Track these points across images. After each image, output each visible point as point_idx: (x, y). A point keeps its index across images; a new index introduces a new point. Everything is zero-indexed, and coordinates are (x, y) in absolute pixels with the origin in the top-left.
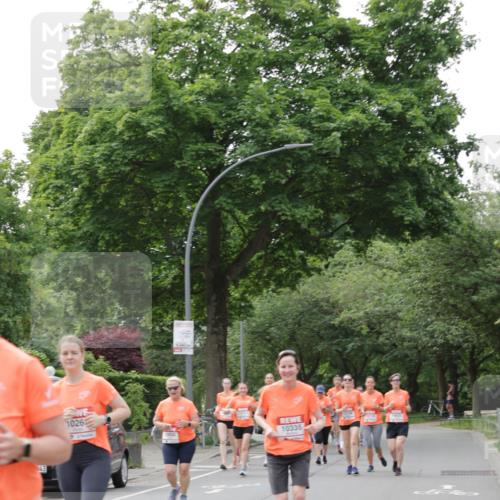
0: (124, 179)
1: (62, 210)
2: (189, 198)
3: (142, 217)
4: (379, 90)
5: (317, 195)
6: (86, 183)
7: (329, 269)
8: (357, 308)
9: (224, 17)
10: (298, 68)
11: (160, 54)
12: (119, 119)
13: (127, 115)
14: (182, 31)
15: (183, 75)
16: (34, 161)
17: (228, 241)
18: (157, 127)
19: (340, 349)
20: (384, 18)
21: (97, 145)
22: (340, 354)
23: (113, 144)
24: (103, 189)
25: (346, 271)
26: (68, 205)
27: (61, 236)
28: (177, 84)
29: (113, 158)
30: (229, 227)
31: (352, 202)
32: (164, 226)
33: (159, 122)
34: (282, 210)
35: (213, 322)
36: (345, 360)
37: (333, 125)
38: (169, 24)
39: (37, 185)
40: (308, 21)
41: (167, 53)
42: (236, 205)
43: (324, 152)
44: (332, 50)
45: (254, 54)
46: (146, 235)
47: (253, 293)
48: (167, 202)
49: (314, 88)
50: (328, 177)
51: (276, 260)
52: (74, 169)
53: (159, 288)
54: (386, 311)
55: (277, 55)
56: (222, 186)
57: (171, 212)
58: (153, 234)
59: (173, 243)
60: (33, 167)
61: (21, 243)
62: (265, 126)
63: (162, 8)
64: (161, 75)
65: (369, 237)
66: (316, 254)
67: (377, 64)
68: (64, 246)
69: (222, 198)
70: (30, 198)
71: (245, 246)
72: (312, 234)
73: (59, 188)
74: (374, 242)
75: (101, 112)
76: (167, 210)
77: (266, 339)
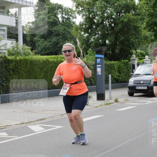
1: (149, 6)
27: (149, 14)
61: (137, 16)
70: (139, 2)
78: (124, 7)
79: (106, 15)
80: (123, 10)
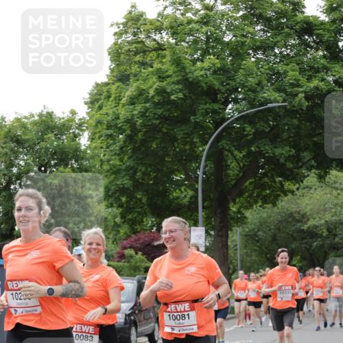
0: (154, 129)
1: (111, 151)
2: (201, 142)
3: (168, 155)
4: (333, 65)
5: (291, 139)
6: (128, 132)
7: (300, 190)
8: (320, 218)
9: (223, 16)
10: (276, 51)
11: (179, 41)
12: (151, 87)
13: (157, 84)
14: (194, 25)
15: (195, 56)
16: (91, 117)
17: (229, 172)
18: (178, 93)
19: (308, 247)
20: (335, 15)
21: (136, 105)
22: (308, 250)
23: (147, 105)
24: (140, 136)
25: (312, 192)
26: (116, 147)
27: (111, 169)
28: (191, 63)
29: (147, 114)
30: (229, 162)
31: (316, 144)
32: (184, 162)
33: (179, 89)
34: (266, 150)
35: (218, 228)
36: (311, 254)
37: (301, 89)
38: (185, 21)
39: (94, 134)
40: (283, 18)
41: (184, 41)
42: (234, 146)
43: (295, 109)
44: (300, 38)
45: (245, 42)
46: (170, 168)
47: (246, 208)
48: (185, 145)
49: (288, 65)
50: (298, 127)
51: (262, 185)
52: (120, 123)
53: (180, 205)
54: (340, 220)
55: (262, 42)
56: (224, 134)
57: (188, 151)
58: (176, 167)
59: (190, 173)
60: (91, 121)
62: (254, 91)
63: (180, 10)
64: (179, 57)
65: (328, 168)
66: (291, 180)
67: (332, 47)
68: (113, 176)
69: (224, 141)
70: (89, 143)
71: (241, 175)
72: (288, 166)
73: (110, 136)
74: (331, 171)
75: (139, 82)
76: (185, 150)
77: (255, 240)
78: (55, 153)
79: (15, 170)
80: (54, 159)
